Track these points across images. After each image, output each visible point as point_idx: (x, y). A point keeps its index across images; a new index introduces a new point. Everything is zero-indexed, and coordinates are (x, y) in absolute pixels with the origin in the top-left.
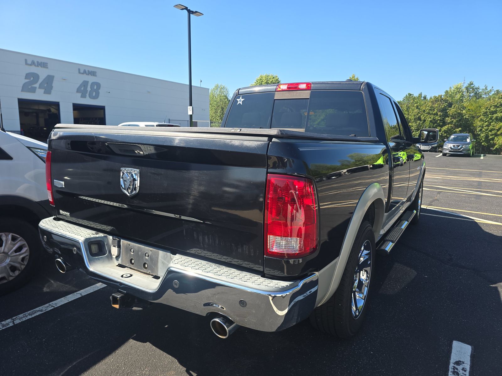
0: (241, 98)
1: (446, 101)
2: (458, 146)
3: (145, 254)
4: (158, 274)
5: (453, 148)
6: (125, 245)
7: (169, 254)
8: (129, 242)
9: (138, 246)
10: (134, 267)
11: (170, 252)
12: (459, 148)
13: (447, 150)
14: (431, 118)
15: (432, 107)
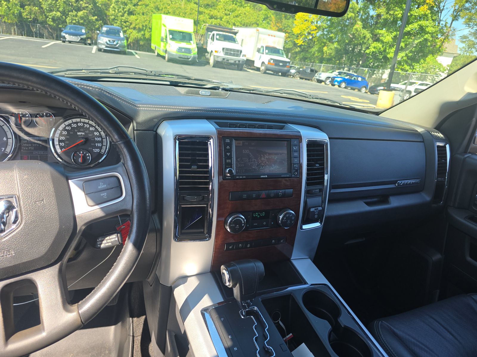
2: (114, 41)
5: (108, 43)
12: (115, 43)
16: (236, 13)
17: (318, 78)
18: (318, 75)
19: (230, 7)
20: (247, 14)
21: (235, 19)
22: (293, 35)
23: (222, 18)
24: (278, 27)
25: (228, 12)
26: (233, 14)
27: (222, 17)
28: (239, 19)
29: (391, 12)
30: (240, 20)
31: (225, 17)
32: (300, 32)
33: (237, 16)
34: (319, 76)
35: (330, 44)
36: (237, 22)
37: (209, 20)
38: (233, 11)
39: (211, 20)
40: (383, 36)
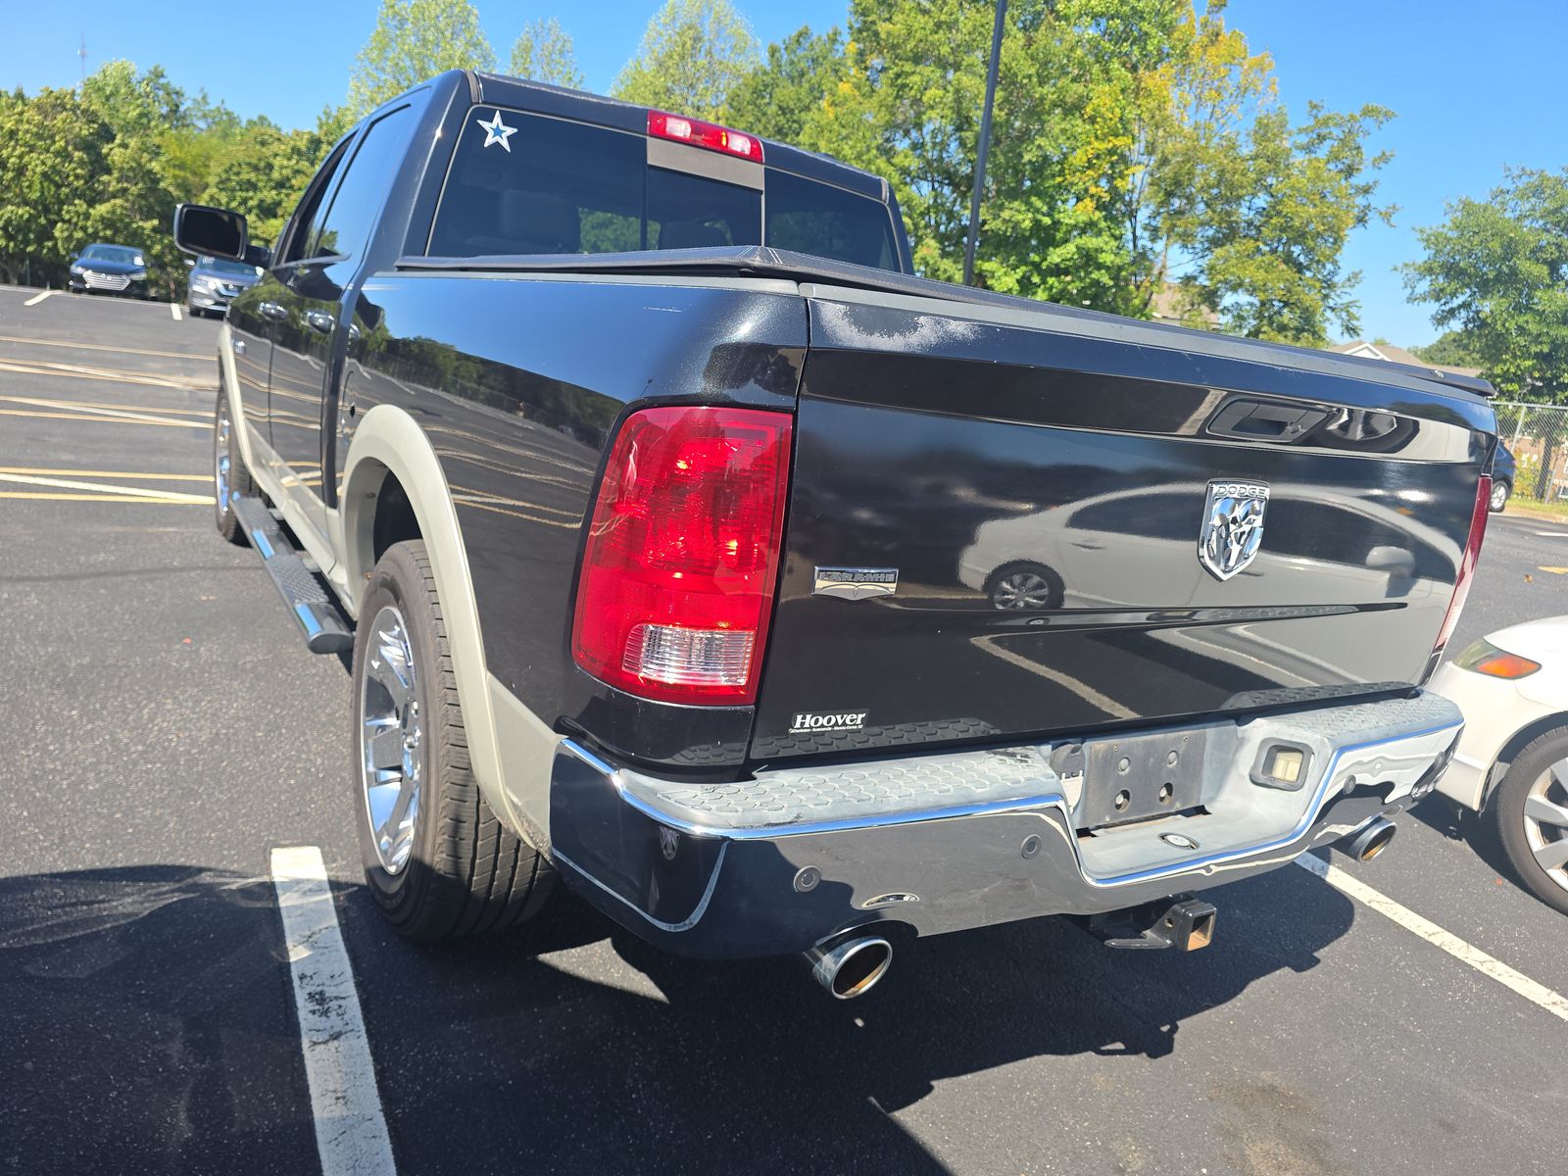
0: (497, 119)
1: (91, 117)
2: (239, 288)
3: (1165, 758)
4: (1200, 800)
13: (208, 297)
14: (43, 163)
15: (40, 125)
40: (993, 277)
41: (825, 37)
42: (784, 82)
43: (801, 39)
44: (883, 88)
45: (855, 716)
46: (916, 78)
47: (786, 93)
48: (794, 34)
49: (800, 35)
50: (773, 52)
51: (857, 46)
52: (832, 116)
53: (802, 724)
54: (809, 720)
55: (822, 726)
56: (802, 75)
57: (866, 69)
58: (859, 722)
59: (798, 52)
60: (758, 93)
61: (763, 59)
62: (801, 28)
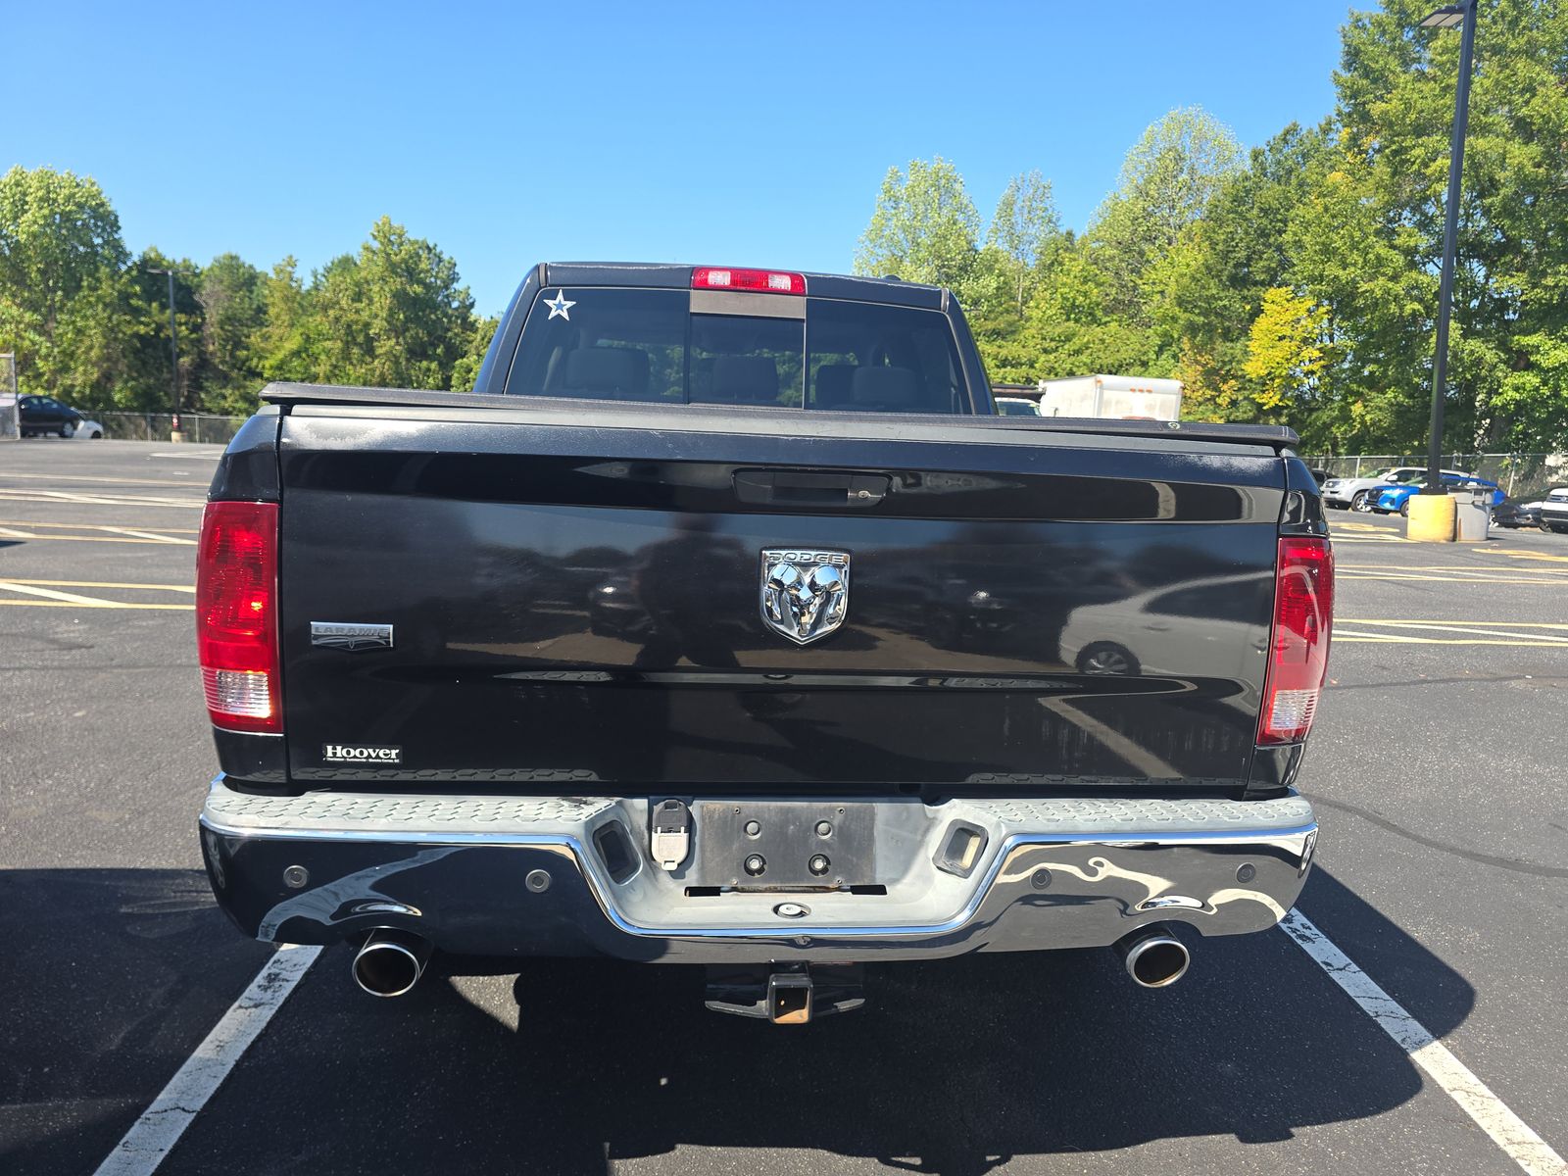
3: (813, 828)
4: (874, 879)
6: (716, 816)
7: (916, 806)
8: (735, 804)
9: (781, 808)
10: (765, 880)
11: (919, 799)
16: (1076, 343)
17: (1329, 495)
18: (1328, 486)
19: (1058, 330)
20: (1107, 341)
21: (1073, 359)
22: (1250, 381)
23: (1035, 362)
24: (1204, 366)
25: (1053, 344)
26: (1066, 347)
27: (1033, 357)
28: (1084, 358)
29: (1550, 281)
30: (1089, 361)
31: (1042, 358)
32: (1266, 372)
33: (1078, 352)
34: (1332, 490)
35: (1374, 394)
36: (1078, 367)
37: (996, 370)
38: (1068, 339)
39: (1003, 370)
40: (1538, 352)
41: (1316, 129)
42: (1268, 183)
43: (1288, 137)
44: (1382, 170)
45: (388, 751)
46: (1417, 152)
47: (1271, 192)
48: (1279, 133)
49: (1287, 132)
50: (1256, 156)
51: (1348, 130)
52: (1320, 209)
53: (335, 754)
54: (340, 751)
55: (355, 757)
56: (1290, 172)
57: (1360, 152)
58: (394, 756)
59: (1285, 151)
60: (1237, 200)
61: (1247, 165)
62: (1287, 125)
